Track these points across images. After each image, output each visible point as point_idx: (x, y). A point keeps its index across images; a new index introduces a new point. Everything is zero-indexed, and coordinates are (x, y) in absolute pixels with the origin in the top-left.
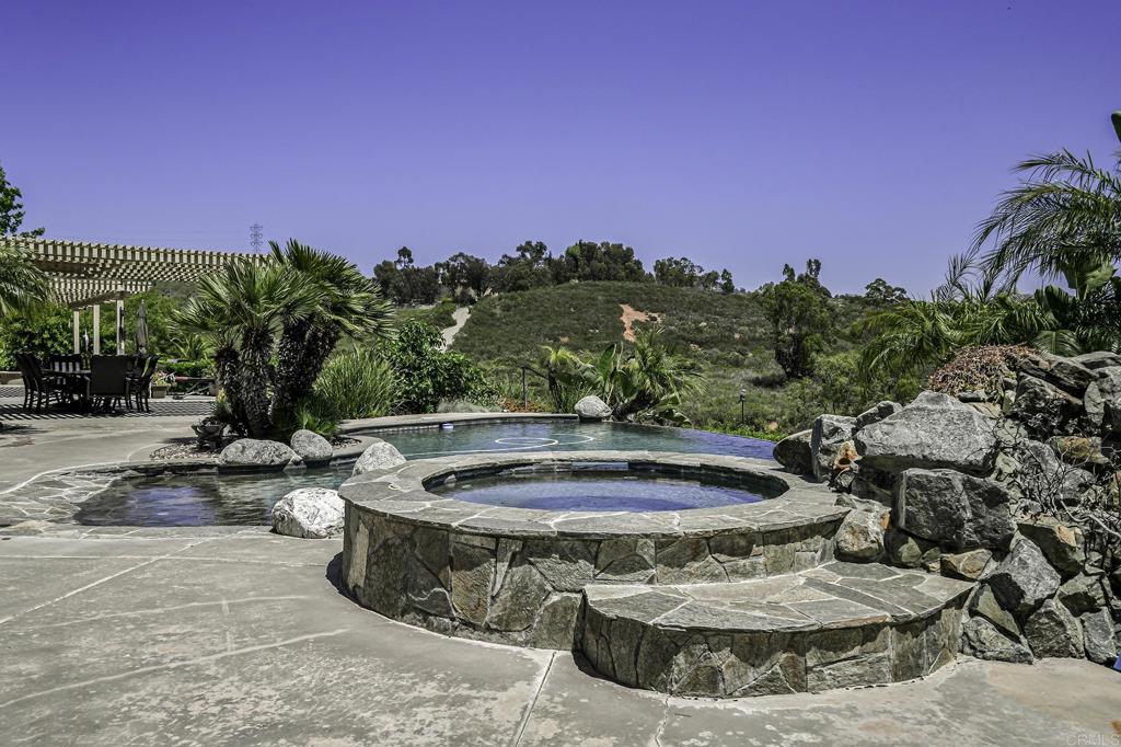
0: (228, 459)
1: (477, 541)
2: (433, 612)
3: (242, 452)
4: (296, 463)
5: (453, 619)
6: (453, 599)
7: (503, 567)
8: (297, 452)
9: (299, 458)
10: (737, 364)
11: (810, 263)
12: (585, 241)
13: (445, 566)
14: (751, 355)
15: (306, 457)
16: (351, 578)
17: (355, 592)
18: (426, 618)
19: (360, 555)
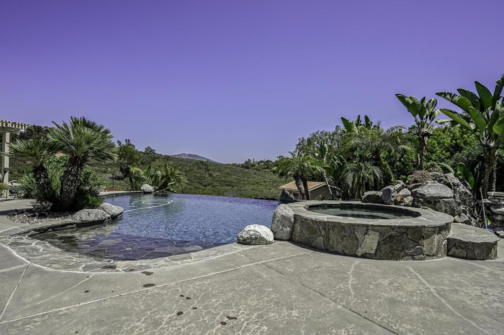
0: (83, 219)
1: (430, 229)
2: (416, 254)
3: (89, 215)
4: (109, 218)
5: (424, 255)
6: (424, 249)
7: (436, 236)
8: (108, 213)
9: (109, 216)
10: (105, 172)
11: (126, 140)
12: (36, 125)
13: (421, 239)
14: (109, 169)
15: (112, 215)
16: (360, 251)
17: (364, 256)
18: (413, 257)
19: (371, 242)
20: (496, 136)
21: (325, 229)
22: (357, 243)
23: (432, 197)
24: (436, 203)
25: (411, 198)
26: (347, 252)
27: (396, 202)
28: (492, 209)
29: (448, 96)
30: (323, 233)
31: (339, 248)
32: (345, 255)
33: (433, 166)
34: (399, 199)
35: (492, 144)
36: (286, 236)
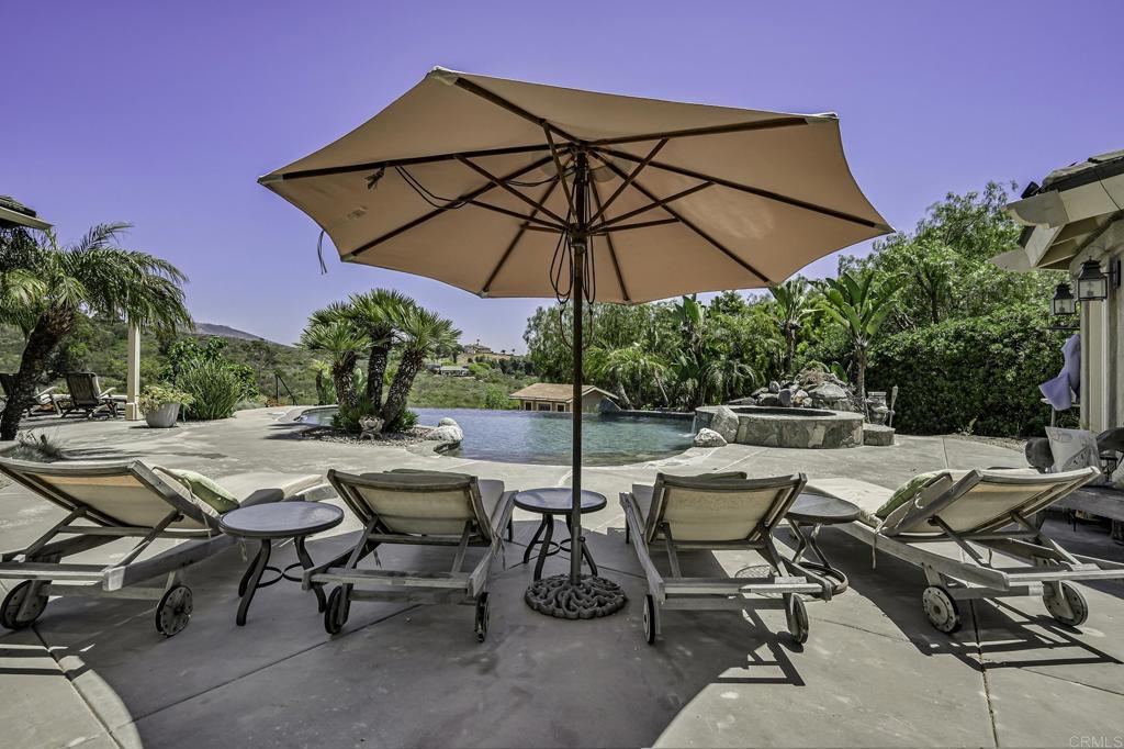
16: (811, 443)
17: (814, 447)
18: (847, 445)
19: (819, 434)
20: (869, 336)
21: (777, 427)
22: (807, 436)
23: (831, 398)
24: (833, 403)
25: (810, 400)
26: (799, 445)
27: (795, 405)
28: (873, 408)
29: (820, 286)
30: (777, 430)
31: (793, 443)
32: (798, 447)
33: (815, 365)
34: (798, 401)
35: (866, 344)
36: (732, 438)
